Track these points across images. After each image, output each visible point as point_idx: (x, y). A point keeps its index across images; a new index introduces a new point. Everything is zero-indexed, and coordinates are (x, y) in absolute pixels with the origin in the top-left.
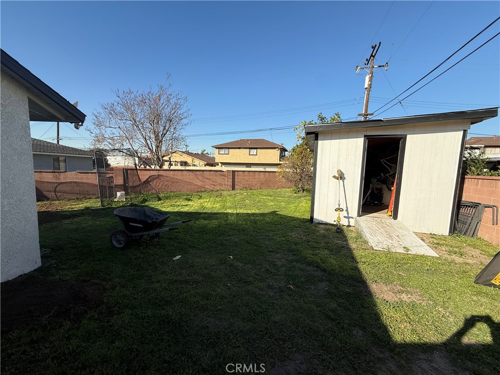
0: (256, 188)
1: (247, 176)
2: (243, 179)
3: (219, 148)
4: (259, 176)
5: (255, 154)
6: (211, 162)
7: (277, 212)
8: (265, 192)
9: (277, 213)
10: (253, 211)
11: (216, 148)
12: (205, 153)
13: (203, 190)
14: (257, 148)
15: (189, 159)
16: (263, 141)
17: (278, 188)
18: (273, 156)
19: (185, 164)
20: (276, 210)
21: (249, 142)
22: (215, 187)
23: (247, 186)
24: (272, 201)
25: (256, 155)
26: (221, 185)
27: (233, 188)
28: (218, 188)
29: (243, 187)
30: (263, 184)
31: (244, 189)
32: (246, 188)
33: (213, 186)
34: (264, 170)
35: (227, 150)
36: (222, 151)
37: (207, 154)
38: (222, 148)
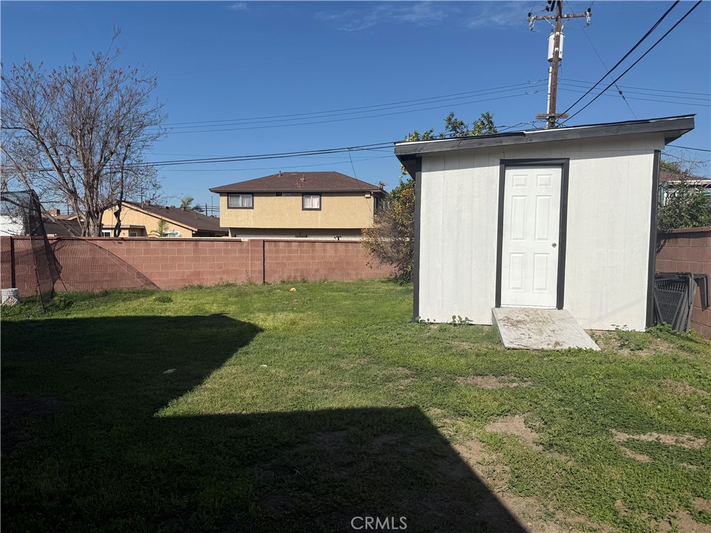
0: (318, 278)
1: (296, 252)
3: (229, 194)
11: (223, 194)
12: (192, 205)
14: (320, 194)
15: (151, 222)
16: (334, 176)
18: (357, 211)
19: (141, 232)
21: (302, 179)
25: (320, 209)
26: (237, 272)
37: (197, 208)
38: (237, 193)
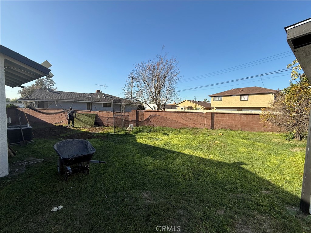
0: (237, 129)
1: (226, 117)
2: (223, 120)
3: (214, 97)
4: (241, 117)
5: (246, 99)
6: (208, 107)
7: (242, 164)
8: (244, 134)
9: (243, 166)
10: (211, 157)
11: (212, 97)
13: (186, 127)
14: (248, 95)
15: (193, 105)
16: (256, 88)
17: (264, 131)
18: (266, 101)
19: (191, 108)
20: (243, 161)
21: (241, 90)
22: (195, 125)
23: (227, 127)
24: (246, 146)
25: (248, 100)
26: (201, 124)
27: (212, 127)
28: (198, 126)
29: (222, 128)
30: (245, 126)
31: (223, 129)
32: (225, 128)
33: (194, 125)
34: (250, 113)
35: (220, 98)
36: (217, 99)
37: (208, 101)
38: (217, 97)
